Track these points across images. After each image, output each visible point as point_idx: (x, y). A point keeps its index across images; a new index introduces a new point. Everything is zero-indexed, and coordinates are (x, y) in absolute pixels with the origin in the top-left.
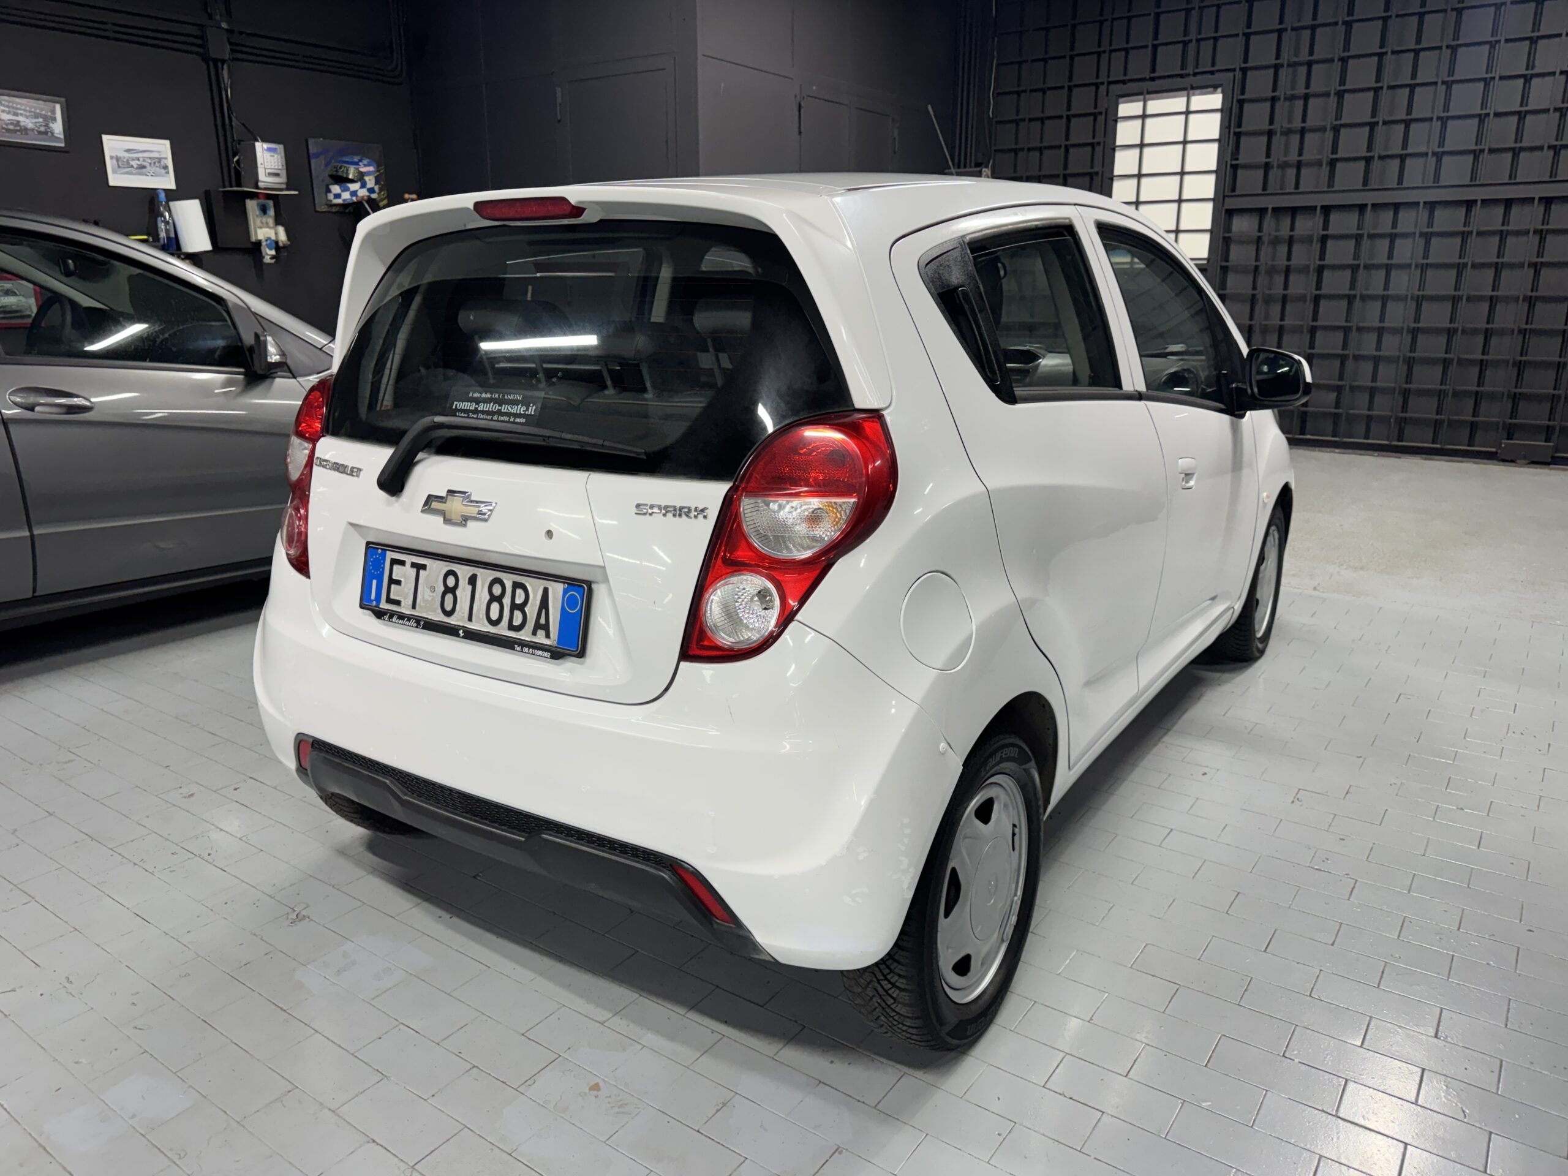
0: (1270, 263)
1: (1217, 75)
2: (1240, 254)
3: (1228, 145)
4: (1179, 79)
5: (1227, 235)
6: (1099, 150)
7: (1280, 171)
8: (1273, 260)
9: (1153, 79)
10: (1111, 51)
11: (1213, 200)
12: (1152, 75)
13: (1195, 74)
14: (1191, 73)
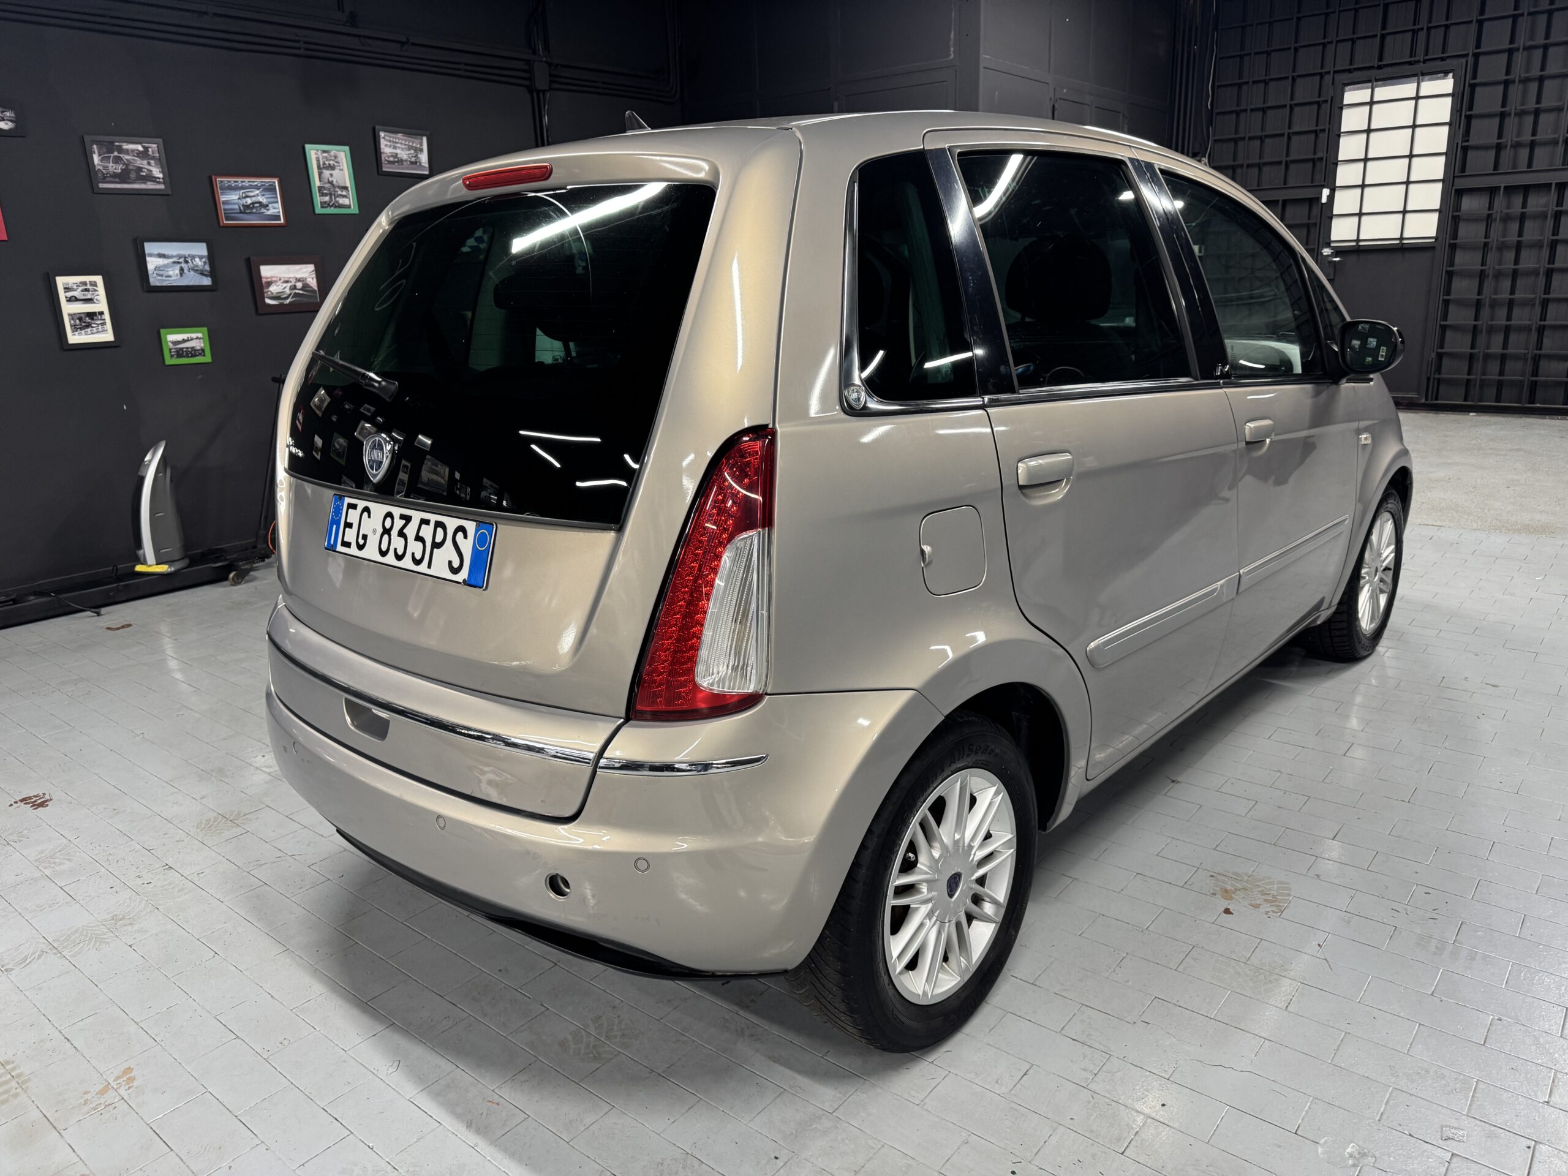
0: (1501, 239)
1: (1448, 61)
2: (1469, 232)
3: (1459, 128)
4: (1407, 67)
5: (1455, 214)
6: (1323, 137)
7: (1512, 151)
8: (1504, 236)
9: (1380, 67)
10: (1337, 42)
11: (1443, 181)
12: (1380, 63)
13: (1425, 61)
14: (1422, 60)
